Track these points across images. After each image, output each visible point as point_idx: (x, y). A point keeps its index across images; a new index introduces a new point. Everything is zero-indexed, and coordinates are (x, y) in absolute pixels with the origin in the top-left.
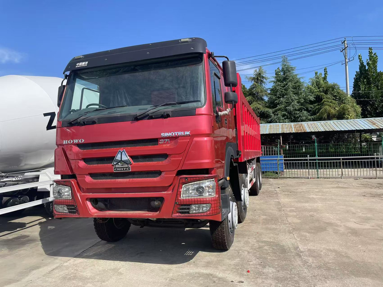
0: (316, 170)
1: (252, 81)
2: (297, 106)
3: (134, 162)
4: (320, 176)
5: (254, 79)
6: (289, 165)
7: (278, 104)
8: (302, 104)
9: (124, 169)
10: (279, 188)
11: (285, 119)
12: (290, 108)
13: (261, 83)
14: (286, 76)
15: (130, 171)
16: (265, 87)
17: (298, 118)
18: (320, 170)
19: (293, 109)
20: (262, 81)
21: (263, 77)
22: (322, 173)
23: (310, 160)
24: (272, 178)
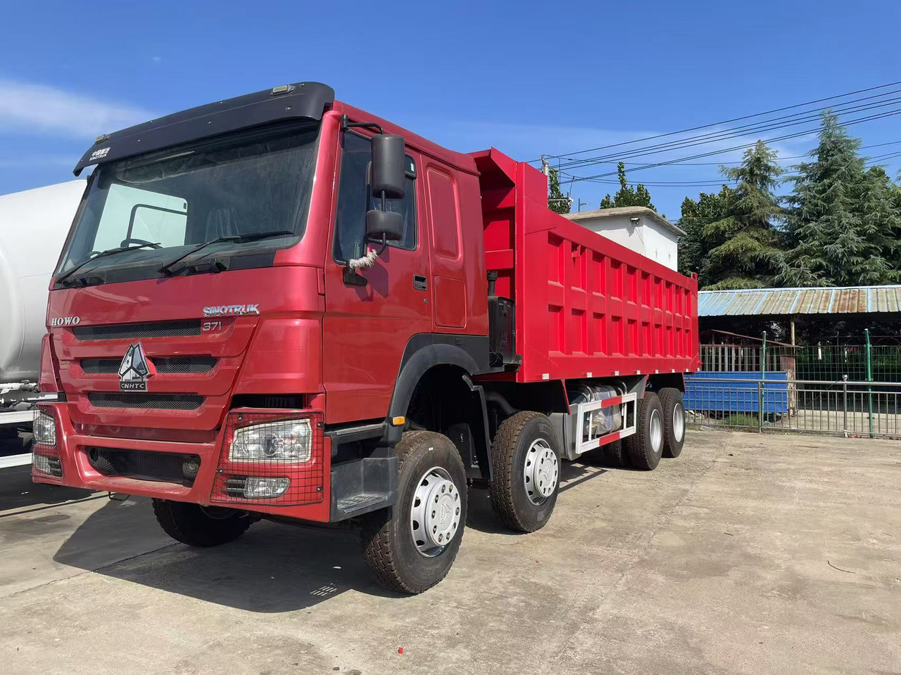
0: (866, 415)
1: (737, 180)
2: (856, 243)
3: (159, 370)
4: (876, 431)
5: (742, 172)
6: (806, 400)
7: (804, 237)
8: (871, 238)
9: (135, 386)
10: (731, 455)
11: (820, 276)
12: (836, 248)
13: (763, 184)
14: (832, 165)
15: (146, 391)
16: (771, 194)
17: (858, 274)
18: (876, 415)
19: (843, 250)
20: (766, 177)
21: (768, 169)
22: (883, 424)
23: (850, 387)
24: (745, 431)
